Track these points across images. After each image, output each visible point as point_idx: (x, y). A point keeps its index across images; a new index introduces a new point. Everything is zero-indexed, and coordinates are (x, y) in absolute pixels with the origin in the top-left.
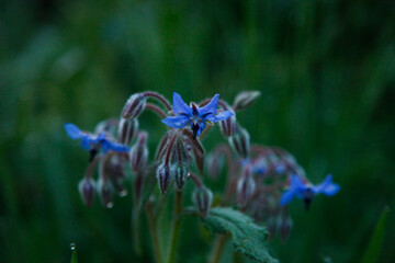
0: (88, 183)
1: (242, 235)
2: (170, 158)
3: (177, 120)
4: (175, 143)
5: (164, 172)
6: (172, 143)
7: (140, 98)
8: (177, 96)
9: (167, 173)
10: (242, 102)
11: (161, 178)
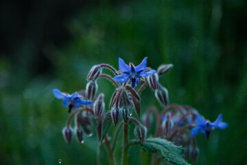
0: (68, 128)
1: (167, 151)
2: (119, 104)
3: (122, 78)
4: (122, 94)
5: (115, 111)
6: (119, 94)
7: (98, 67)
8: (121, 61)
9: (117, 112)
10: (162, 70)
11: (113, 115)
